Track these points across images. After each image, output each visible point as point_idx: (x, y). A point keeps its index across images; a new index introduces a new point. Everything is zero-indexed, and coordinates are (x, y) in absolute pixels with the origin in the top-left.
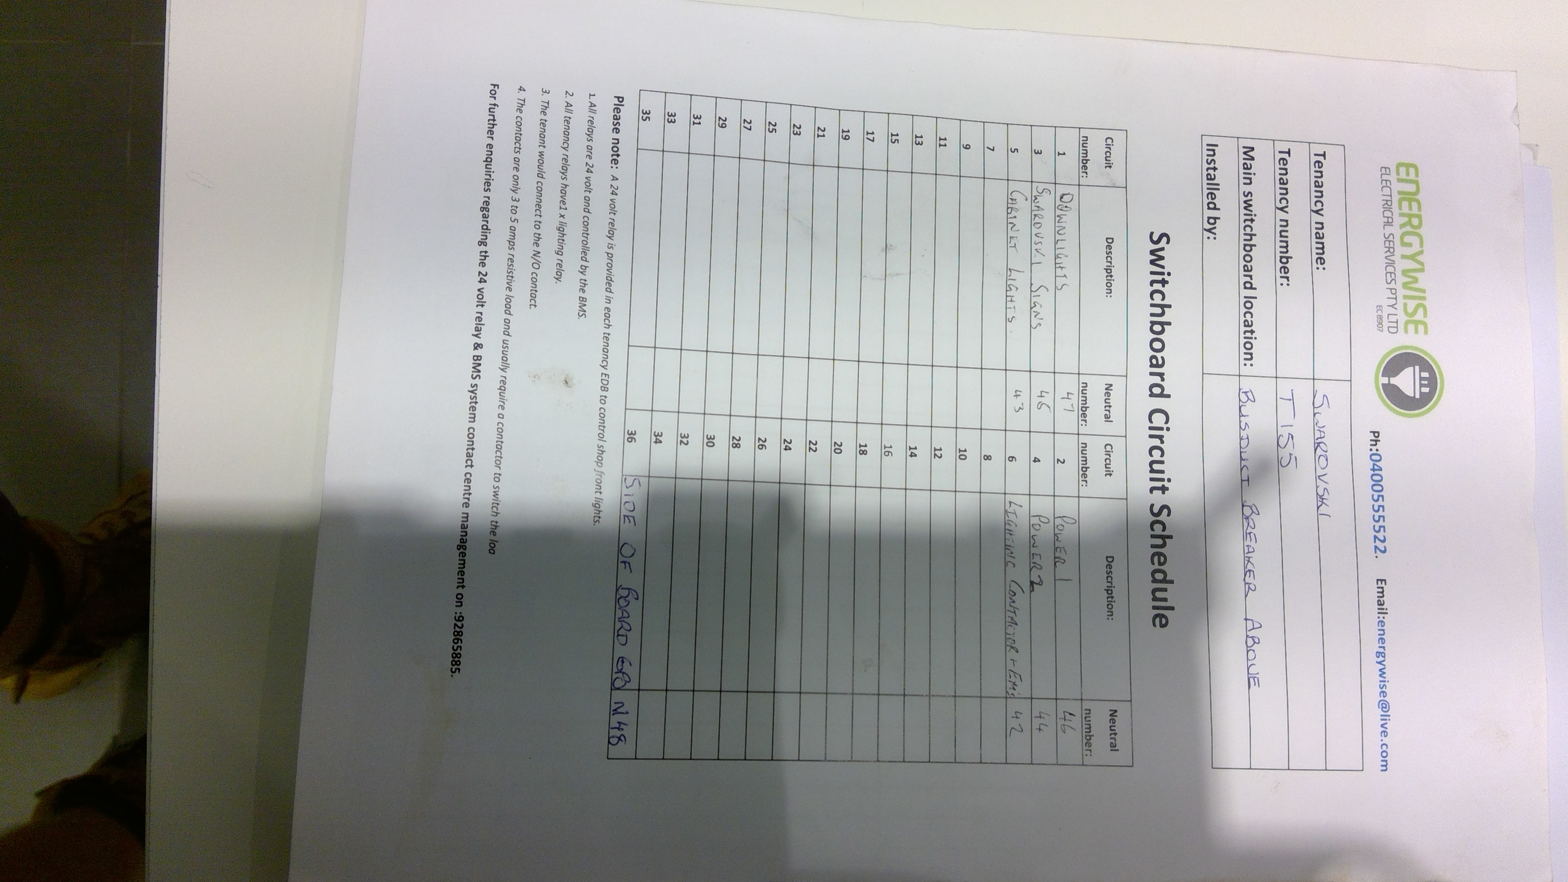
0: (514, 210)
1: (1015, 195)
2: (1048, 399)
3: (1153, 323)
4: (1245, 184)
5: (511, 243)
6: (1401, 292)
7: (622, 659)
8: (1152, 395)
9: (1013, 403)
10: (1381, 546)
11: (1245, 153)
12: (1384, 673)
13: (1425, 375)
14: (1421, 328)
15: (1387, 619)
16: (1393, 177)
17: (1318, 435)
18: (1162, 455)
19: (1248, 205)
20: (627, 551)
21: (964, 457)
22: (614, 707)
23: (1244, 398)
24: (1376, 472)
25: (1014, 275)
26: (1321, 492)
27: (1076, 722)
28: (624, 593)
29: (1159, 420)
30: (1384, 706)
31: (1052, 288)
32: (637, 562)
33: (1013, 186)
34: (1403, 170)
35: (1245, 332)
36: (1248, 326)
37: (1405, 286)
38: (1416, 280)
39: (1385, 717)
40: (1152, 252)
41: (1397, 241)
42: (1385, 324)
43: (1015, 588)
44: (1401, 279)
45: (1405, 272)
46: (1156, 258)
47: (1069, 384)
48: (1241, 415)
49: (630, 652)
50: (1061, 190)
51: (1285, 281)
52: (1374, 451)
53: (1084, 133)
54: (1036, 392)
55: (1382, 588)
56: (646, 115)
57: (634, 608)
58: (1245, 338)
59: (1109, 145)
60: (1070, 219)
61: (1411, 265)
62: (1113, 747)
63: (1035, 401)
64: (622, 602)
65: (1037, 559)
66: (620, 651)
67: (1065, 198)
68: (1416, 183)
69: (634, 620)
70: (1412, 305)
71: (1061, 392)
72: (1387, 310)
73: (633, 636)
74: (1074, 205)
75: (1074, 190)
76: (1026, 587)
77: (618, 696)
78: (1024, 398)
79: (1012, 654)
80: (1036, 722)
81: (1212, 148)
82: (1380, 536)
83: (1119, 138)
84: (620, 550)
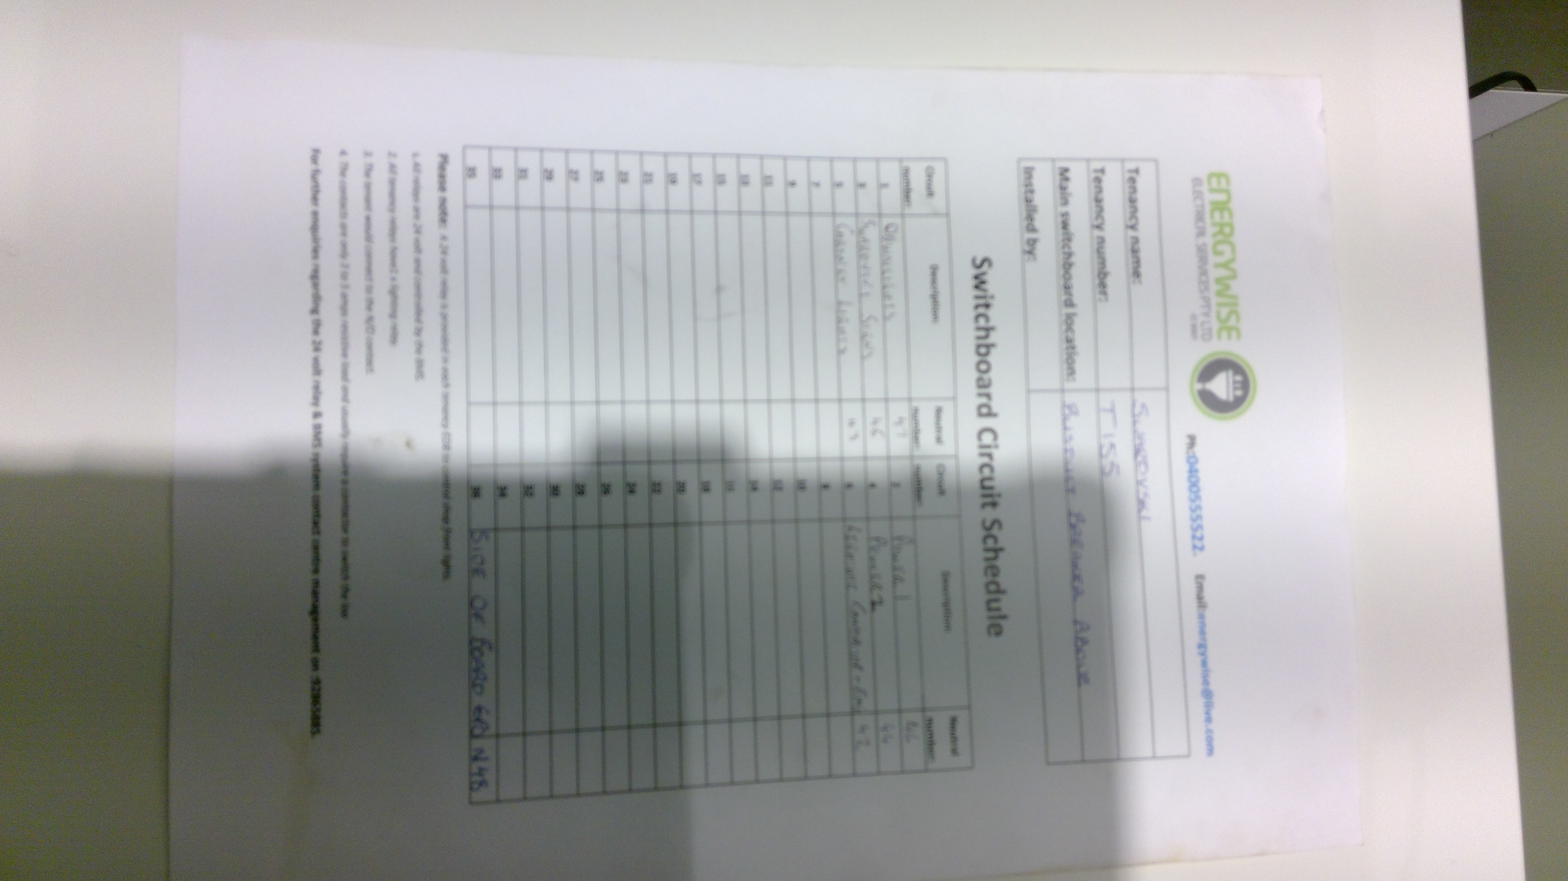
0: (344, 276)
1: (842, 230)
2: (881, 426)
3: (979, 346)
4: (1061, 204)
5: (344, 310)
6: (1214, 300)
7: (479, 709)
8: (980, 415)
9: (848, 432)
10: (1198, 544)
11: (1060, 175)
12: (1206, 663)
14: (1234, 334)
15: (1208, 613)
16: (1205, 188)
17: (1137, 442)
18: (992, 472)
19: (1065, 225)
20: (478, 604)
21: (803, 488)
22: (474, 754)
23: (1067, 412)
24: (1193, 474)
25: (844, 308)
26: (1141, 496)
27: (919, 731)
28: (477, 644)
29: (987, 438)
30: (1207, 694)
31: (880, 317)
32: (489, 614)
33: (839, 220)
34: (1214, 181)
35: (1066, 349)
36: (1070, 342)
37: (1219, 294)
38: (1228, 287)
39: (1209, 706)
40: (976, 277)
41: (1210, 250)
42: (1200, 332)
43: (857, 609)
44: (1214, 287)
45: (1218, 281)
46: (980, 282)
47: (900, 410)
48: (1065, 428)
49: (486, 700)
50: (886, 221)
51: (1102, 297)
52: (1191, 454)
53: (905, 164)
54: (869, 420)
55: (1201, 584)
56: (471, 172)
57: (488, 658)
58: (1067, 354)
59: (930, 174)
60: (895, 248)
61: (1223, 272)
62: (954, 751)
63: (870, 428)
64: (477, 654)
65: (876, 580)
66: (477, 701)
67: (891, 229)
68: (1227, 192)
69: (489, 669)
70: (1224, 312)
71: (894, 418)
72: (1201, 319)
73: (490, 685)
74: (898, 235)
75: (898, 221)
76: (867, 606)
77: (477, 743)
78: (858, 427)
79: (856, 672)
80: (882, 735)
81: (1029, 173)
82: (1198, 534)
83: (939, 167)
84: (471, 604)
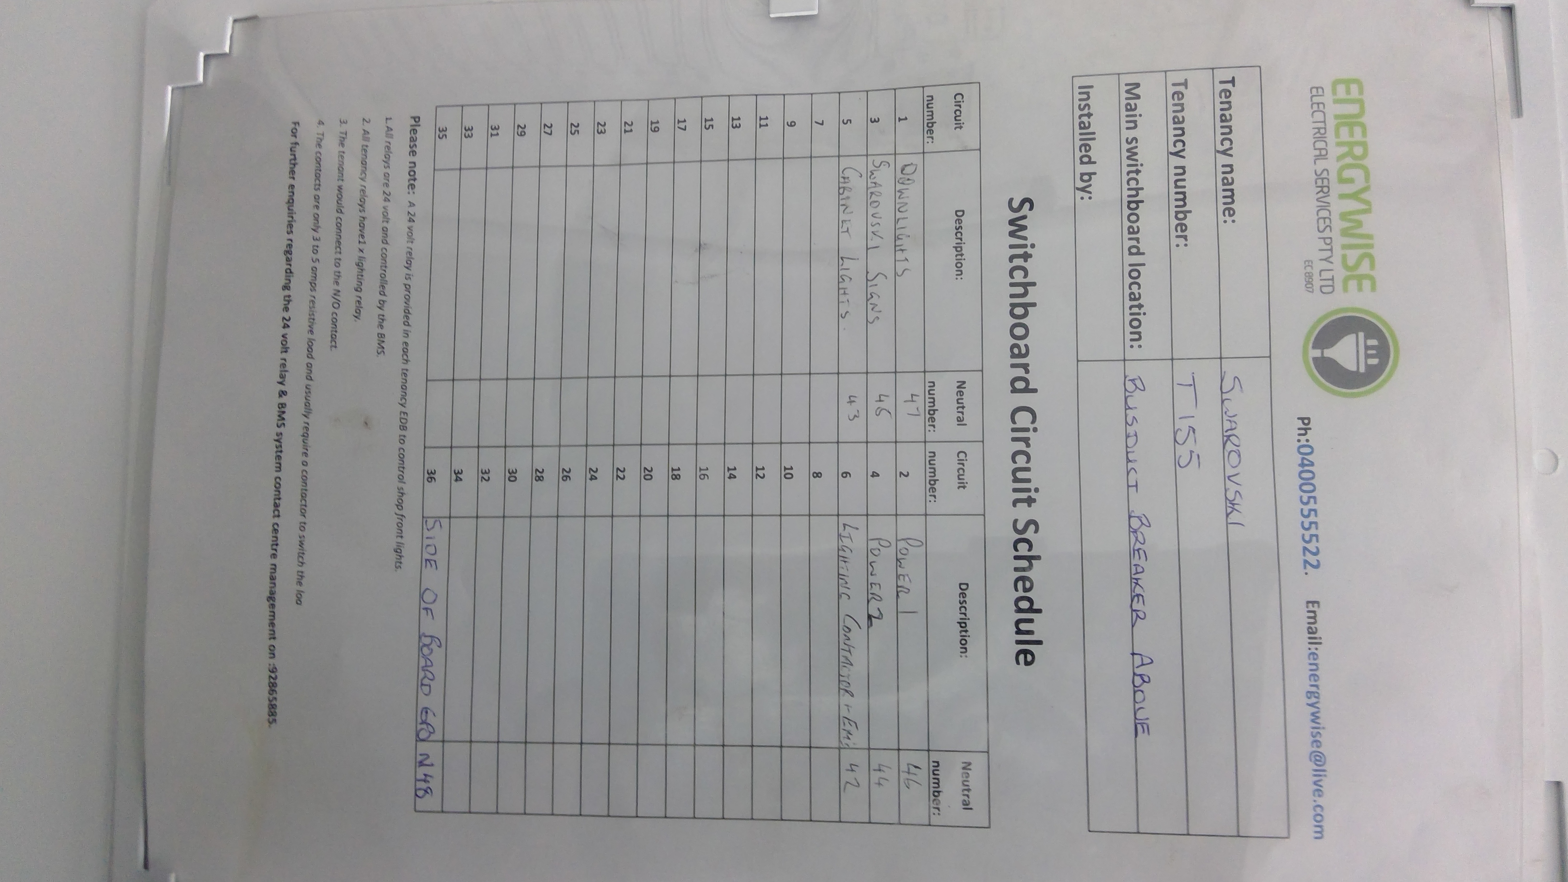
0: (315, 250)
1: (847, 173)
2: (888, 403)
3: (1013, 306)
4: (1128, 128)
5: (313, 285)
6: (1339, 241)
7: (426, 710)
8: (1014, 390)
9: (847, 410)
10: (1312, 559)
11: (1128, 92)
12: (1318, 718)
13: (1373, 342)
14: (1366, 284)
15: (1321, 650)
16: (1328, 98)
17: (1227, 425)
18: (1028, 461)
19: (1132, 154)
20: (429, 597)
21: (790, 476)
22: (419, 758)
23: (1130, 386)
24: (1306, 468)
25: (847, 263)
26: (1231, 496)
27: (923, 776)
28: (427, 641)
29: (1024, 419)
30: (1318, 758)
31: (891, 275)
32: (438, 608)
33: (845, 163)
34: (1341, 89)
35: (1131, 308)
36: (1135, 299)
37: (1345, 233)
38: (1360, 224)
39: (1319, 773)
40: (1012, 222)
41: (1333, 176)
42: (1317, 283)
43: (849, 623)
44: (1338, 224)
45: (1344, 216)
46: (1017, 227)
47: (912, 385)
48: (1127, 408)
49: (433, 702)
50: (902, 161)
51: (1181, 241)
52: (1303, 442)
53: (928, 91)
54: (873, 396)
55: (1314, 612)
56: (442, 133)
57: (437, 656)
58: (1131, 314)
59: (958, 100)
60: (913, 192)
61: (1352, 205)
62: (966, 806)
63: (873, 405)
64: (426, 651)
65: (875, 589)
66: (424, 702)
67: (908, 170)
68: (1361, 102)
69: (437, 670)
70: (1353, 256)
71: (904, 394)
72: (1319, 265)
73: (437, 686)
74: (917, 176)
75: (917, 159)
76: (864, 622)
77: (423, 747)
78: (860, 403)
79: (846, 699)
80: (875, 776)
81: (1086, 92)
82: (1312, 547)
83: (970, 93)
84: (421, 597)
